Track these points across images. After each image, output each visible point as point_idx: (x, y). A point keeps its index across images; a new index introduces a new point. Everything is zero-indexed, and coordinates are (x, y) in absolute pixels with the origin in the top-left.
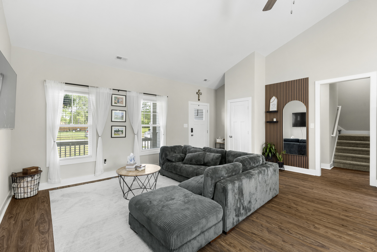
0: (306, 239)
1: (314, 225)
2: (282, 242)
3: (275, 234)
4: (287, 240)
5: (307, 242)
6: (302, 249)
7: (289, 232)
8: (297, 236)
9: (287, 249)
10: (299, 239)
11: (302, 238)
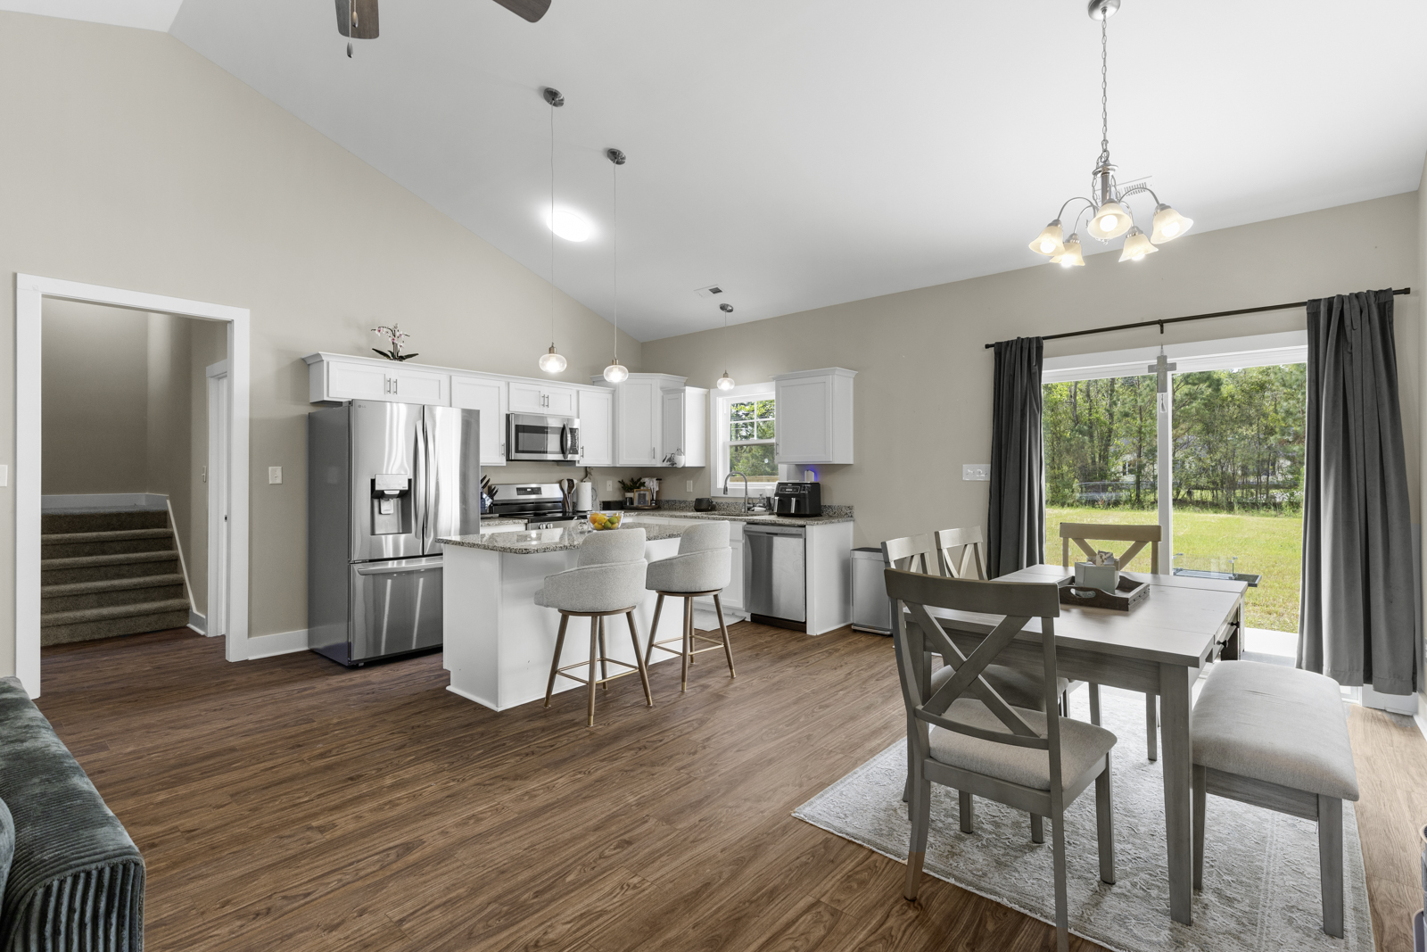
0: (357, 868)
1: (310, 828)
2: (334, 933)
3: (275, 944)
4: (332, 917)
5: (371, 873)
6: (395, 894)
7: (295, 897)
8: (329, 883)
9: (374, 931)
10: (349, 886)
11: (348, 878)
